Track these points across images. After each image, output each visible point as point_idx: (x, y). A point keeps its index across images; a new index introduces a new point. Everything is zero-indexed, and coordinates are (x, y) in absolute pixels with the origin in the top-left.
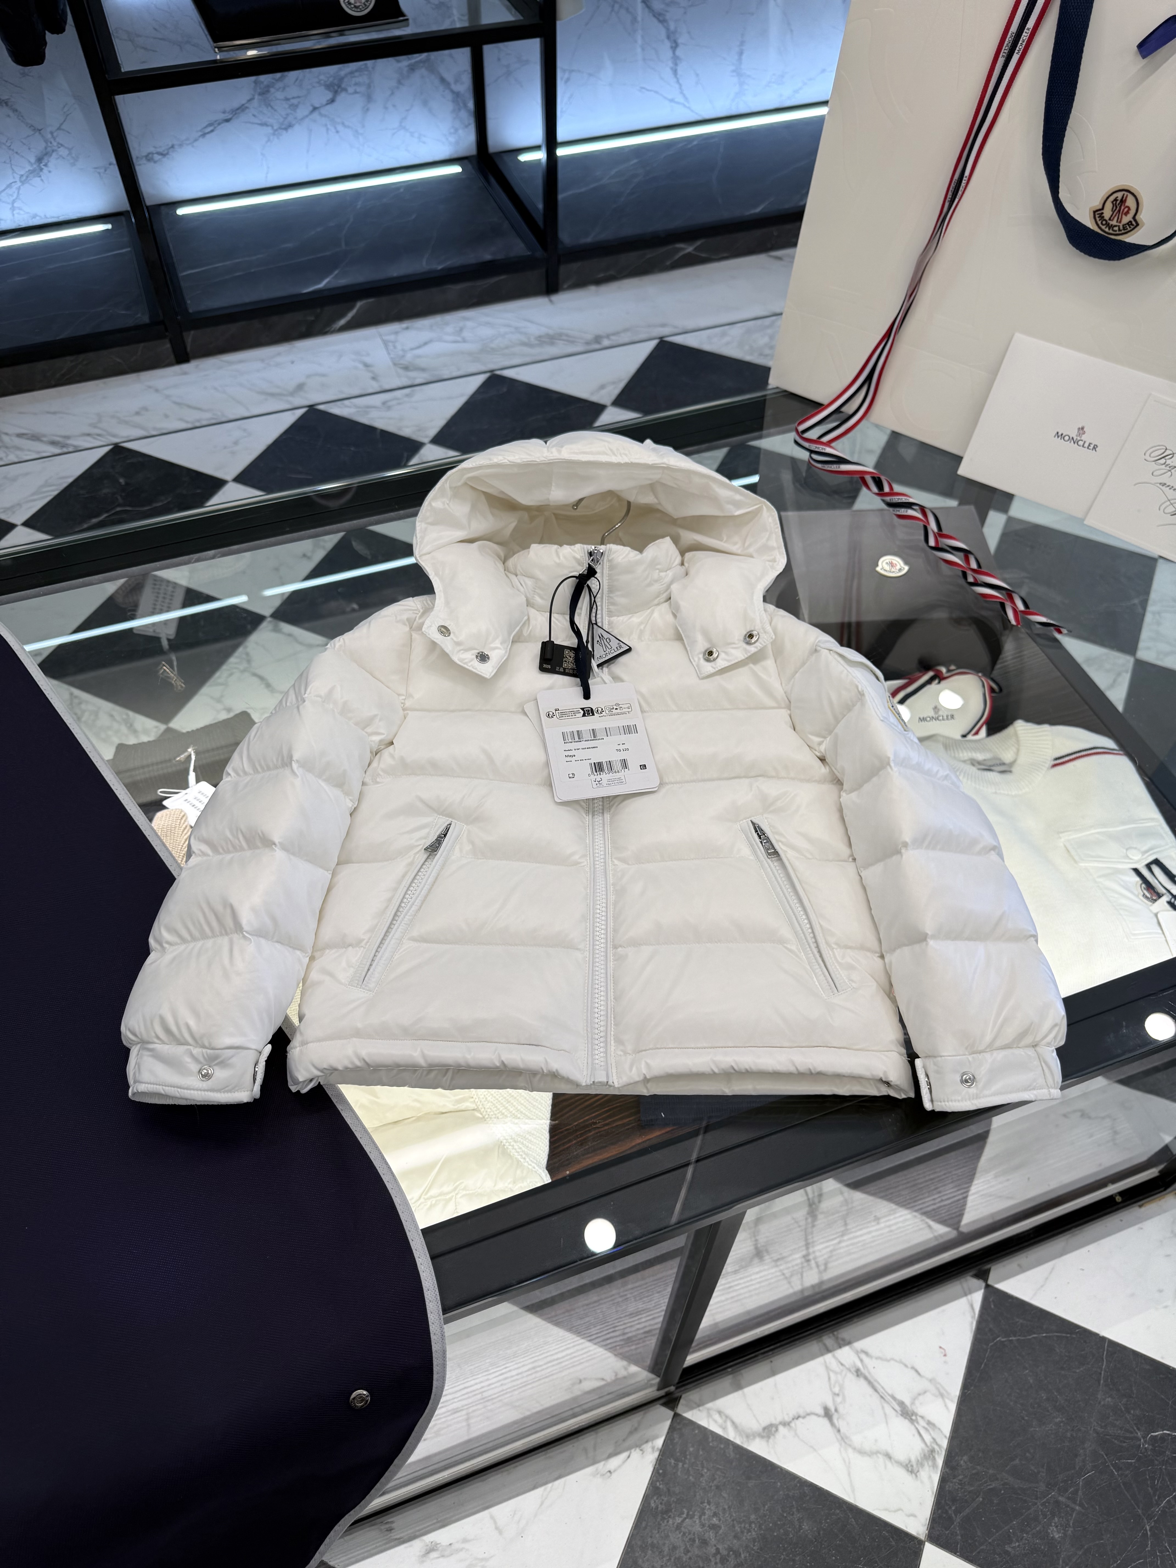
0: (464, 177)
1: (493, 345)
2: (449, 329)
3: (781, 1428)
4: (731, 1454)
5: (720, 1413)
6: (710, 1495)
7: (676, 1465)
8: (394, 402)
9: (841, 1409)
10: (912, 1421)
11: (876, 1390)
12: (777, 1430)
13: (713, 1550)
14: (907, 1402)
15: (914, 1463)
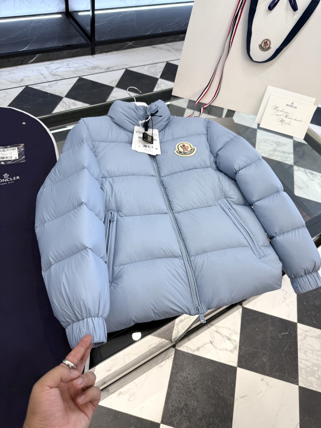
0: (63, 18)
1: (79, 69)
2: (65, 64)
3: (201, 348)
4: (190, 356)
5: (186, 347)
6: (187, 366)
7: (178, 361)
8: (52, 85)
9: (214, 341)
10: (230, 341)
11: (221, 335)
12: (200, 348)
13: (190, 379)
14: (229, 336)
15: (232, 350)
